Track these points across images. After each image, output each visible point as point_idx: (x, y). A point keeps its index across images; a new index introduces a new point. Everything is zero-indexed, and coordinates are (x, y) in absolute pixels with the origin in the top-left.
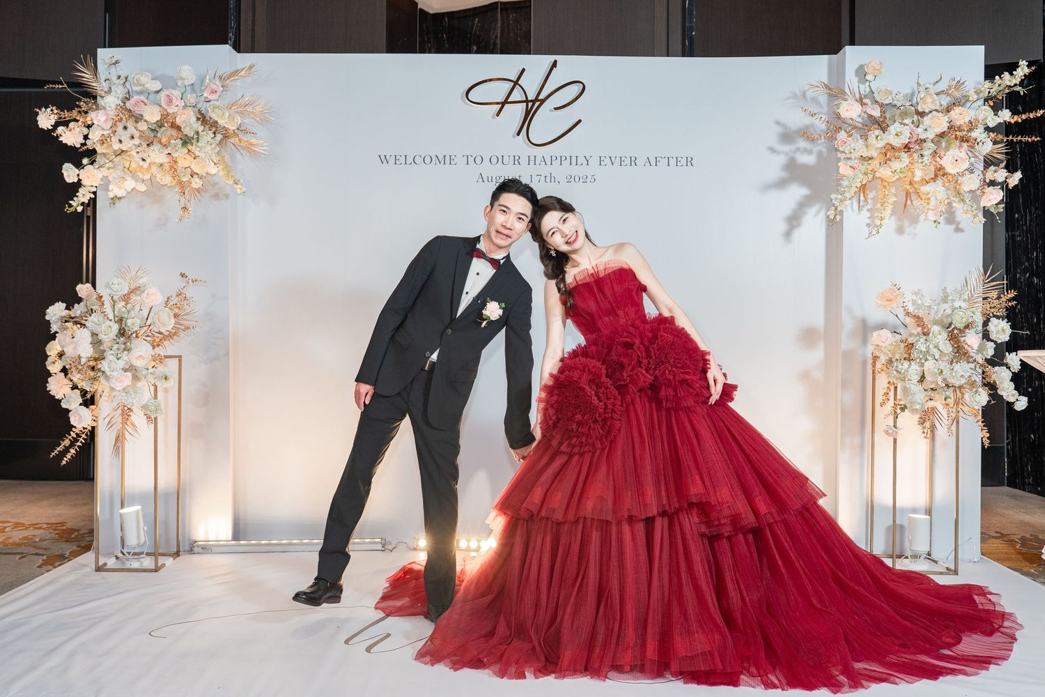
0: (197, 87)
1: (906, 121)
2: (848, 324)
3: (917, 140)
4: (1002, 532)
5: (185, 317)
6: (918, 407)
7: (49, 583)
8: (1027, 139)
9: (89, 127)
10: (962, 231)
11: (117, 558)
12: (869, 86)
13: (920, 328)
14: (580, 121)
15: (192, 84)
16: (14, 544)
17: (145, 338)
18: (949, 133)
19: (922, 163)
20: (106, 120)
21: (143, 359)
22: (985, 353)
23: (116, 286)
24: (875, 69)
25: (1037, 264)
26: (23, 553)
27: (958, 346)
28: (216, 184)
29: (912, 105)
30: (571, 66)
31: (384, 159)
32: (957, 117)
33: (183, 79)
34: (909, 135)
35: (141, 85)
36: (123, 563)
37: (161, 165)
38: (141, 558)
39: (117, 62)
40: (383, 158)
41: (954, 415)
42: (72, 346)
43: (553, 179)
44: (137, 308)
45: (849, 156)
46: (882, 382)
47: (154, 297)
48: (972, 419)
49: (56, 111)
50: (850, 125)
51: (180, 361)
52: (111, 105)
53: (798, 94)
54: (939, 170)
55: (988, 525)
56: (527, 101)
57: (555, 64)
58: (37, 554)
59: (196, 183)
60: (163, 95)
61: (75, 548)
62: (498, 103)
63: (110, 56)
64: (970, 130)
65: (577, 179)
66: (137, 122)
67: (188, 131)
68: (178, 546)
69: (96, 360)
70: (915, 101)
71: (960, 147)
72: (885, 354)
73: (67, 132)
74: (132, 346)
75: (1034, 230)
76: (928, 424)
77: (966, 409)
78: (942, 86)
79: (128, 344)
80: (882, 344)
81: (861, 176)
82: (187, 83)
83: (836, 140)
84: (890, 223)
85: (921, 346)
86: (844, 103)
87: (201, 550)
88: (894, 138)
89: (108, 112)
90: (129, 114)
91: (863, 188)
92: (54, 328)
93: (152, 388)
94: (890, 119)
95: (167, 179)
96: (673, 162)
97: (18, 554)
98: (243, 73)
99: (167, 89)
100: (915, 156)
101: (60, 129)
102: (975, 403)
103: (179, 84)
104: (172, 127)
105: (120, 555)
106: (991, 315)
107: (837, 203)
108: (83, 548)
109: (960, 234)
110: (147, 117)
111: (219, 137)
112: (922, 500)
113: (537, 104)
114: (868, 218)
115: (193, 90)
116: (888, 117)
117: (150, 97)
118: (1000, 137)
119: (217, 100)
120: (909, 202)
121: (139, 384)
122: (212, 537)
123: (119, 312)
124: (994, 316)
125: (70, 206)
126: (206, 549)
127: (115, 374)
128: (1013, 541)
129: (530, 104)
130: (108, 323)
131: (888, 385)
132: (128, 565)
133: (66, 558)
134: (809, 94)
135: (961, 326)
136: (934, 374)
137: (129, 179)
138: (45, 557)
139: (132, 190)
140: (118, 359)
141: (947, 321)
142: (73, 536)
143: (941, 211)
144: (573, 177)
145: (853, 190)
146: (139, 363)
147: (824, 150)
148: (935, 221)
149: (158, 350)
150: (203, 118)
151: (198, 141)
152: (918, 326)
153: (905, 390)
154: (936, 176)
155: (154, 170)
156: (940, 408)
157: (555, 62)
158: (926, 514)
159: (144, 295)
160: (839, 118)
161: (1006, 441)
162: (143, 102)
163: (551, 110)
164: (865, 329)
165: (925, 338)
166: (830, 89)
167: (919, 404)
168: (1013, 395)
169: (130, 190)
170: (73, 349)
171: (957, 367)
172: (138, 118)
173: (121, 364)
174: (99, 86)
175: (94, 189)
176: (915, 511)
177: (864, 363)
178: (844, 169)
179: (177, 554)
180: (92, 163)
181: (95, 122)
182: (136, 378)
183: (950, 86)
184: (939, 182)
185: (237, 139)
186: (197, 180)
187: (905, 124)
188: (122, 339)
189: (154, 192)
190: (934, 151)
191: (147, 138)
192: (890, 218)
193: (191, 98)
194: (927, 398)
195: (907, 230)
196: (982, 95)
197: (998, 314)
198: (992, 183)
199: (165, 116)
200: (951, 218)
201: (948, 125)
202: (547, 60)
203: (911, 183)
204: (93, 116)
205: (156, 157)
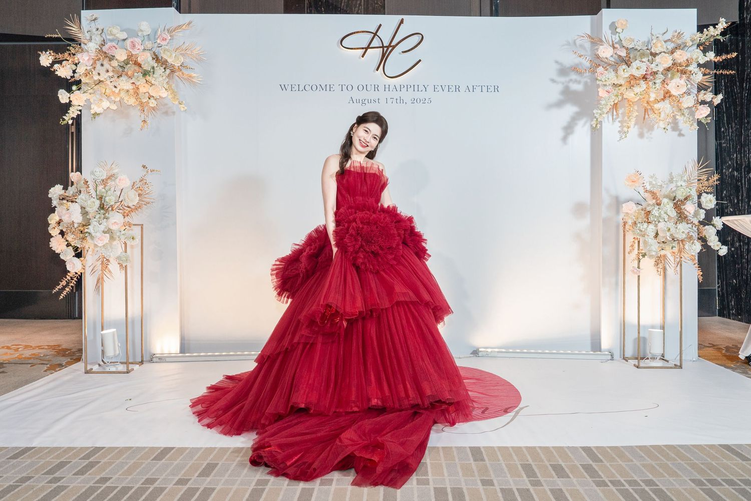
0: (152, 37)
1: (643, 60)
2: (607, 199)
3: (652, 73)
4: (713, 343)
5: (145, 196)
6: (654, 253)
7: (54, 380)
8: (726, 72)
9: (76, 65)
10: (683, 135)
11: (100, 365)
12: (619, 36)
13: (654, 201)
14: (420, 61)
15: (149, 35)
16: (25, 358)
17: (118, 211)
18: (673, 68)
19: (655, 88)
20: (89, 60)
21: (117, 224)
22: (698, 217)
23: (98, 173)
24: (622, 24)
25: (737, 162)
26: (32, 363)
27: (681, 212)
28: (166, 104)
29: (647, 49)
30: (413, 23)
31: (283, 88)
32: (678, 57)
33: (142, 31)
34: (646, 69)
35: (111, 34)
36: (104, 369)
37: (128, 91)
38: (116, 365)
39: (95, 19)
40: (283, 86)
41: (678, 260)
42: (67, 215)
43: (402, 101)
44: (112, 189)
45: (605, 83)
46: (630, 238)
47: (124, 182)
48: (690, 262)
49: (53, 54)
50: (606, 63)
51: (142, 228)
52: (92, 49)
53: (571, 42)
54: (667, 93)
55: (704, 340)
56: (383, 47)
57: (402, 22)
58: (42, 364)
59: (153, 103)
60: (128, 42)
61: (69, 360)
62: (363, 48)
63: (91, 15)
64: (687, 66)
65: (418, 101)
66: (110, 61)
67: (146, 67)
68: (142, 357)
69: (83, 226)
70: (650, 47)
71: (681, 77)
72: (631, 218)
73: (61, 68)
74: (110, 216)
75: (734, 139)
76: (660, 266)
77: (686, 256)
78: (668, 36)
79: (107, 215)
80: (629, 212)
81: (613, 97)
82: (145, 34)
83: (596, 72)
84: (634, 131)
85: (655, 212)
86: (601, 47)
87: (158, 360)
88: (636, 71)
89: (90, 54)
90: (104, 55)
91: (615, 105)
92: (55, 203)
93: (123, 245)
94: (633, 58)
95: (132, 101)
96: (485, 89)
97: (30, 364)
98: (184, 26)
99: (130, 38)
100: (650, 83)
101: (56, 66)
102: (692, 251)
103: (140, 34)
104: (135, 64)
105: (102, 363)
106: (703, 191)
107: (597, 116)
108: (74, 360)
109: (682, 137)
110: (117, 57)
111: (168, 71)
112: (658, 320)
113: (390, 48)
114: (620, 127)
115: (149, 39)
116: (631, 57)
117: (120, 43)
118: (708, 71)
119: (167, 46)
120: (647, 116)
121: (115, 243)
122: (166, 351)
123: (100, 192)
124: (705, 192)
125: (64, 120)
126: (162, 359)
127: (98, 235)
128: (720, 348)
129: (385, 49)
130: (92, 199)
131: (634, 240)
132: (107, 369)
133: (63, 366)
134: (578, 42)
135: (682, 198)
136: (664, 231)
137: (105, 100)
138: (48, 366)
139: (107, 108)
140: (100, 224)
141: (673, 195)
142: (67, 353)
143: (669, 122)
144: (416, 100)
145: (609, 107)
146: (114, 228)
147: (589, 81)
148: (664, 128)
149: (127, 219)
150: (156, 58)
151: (154, 73)
152: (653, 198)
153: (645, 243)
154: (665, 97)
155: (123, 94)
156: (669, 255)
157: (402, 19)
158: (661, 329)
159: (117, 180)
160: (598, 58)
161: (717, 285)
162: (114, 47)
163: (400, 53)
164: (618, 203)
165: (658, 207)
166: (593, 39)
167: (654, 251)
168: (718, 245)
169: (106, 108)
170: (68, 217)
171: (680, 226)
172: (111, 58)
173: (102, 228)
174: (83, 36)
175: (80, 108)
176: (653, 327)
177: (618, 227)
178: (602, 92)
179: (142, 362)
180: (79, 90)
181: (81, 61)
182: (112, 238)
183: (673, 36)
184: (667, 101)
185: (181, 73)
186: (153, 101)
187: (643, 62)
188: (102, 211)
189: (122, 110)
190: (663, 80)
191: (118, 72)
192: (634, 127)
193: (149, 45)
194: (660, 249)
195: (646, 135)
196: (695, 42)
197: (707, 191)
198: (703, 103)
199: (130, 56)
200: (675, 127)
201: (672, 62)
202: (397, 18)
203: (648, 103)
204: (79, 56)
205: (124, 86)
